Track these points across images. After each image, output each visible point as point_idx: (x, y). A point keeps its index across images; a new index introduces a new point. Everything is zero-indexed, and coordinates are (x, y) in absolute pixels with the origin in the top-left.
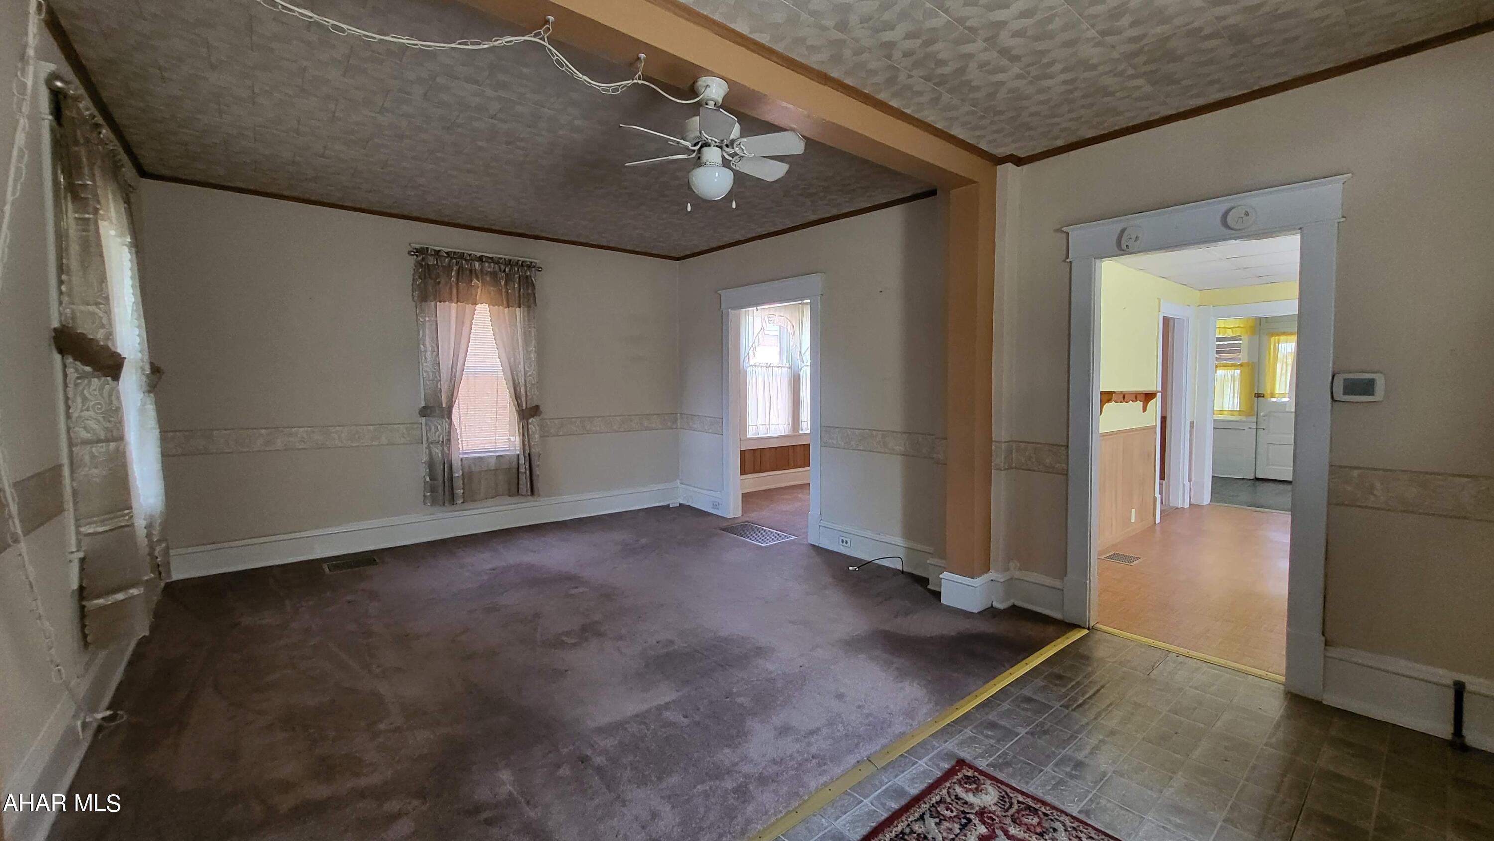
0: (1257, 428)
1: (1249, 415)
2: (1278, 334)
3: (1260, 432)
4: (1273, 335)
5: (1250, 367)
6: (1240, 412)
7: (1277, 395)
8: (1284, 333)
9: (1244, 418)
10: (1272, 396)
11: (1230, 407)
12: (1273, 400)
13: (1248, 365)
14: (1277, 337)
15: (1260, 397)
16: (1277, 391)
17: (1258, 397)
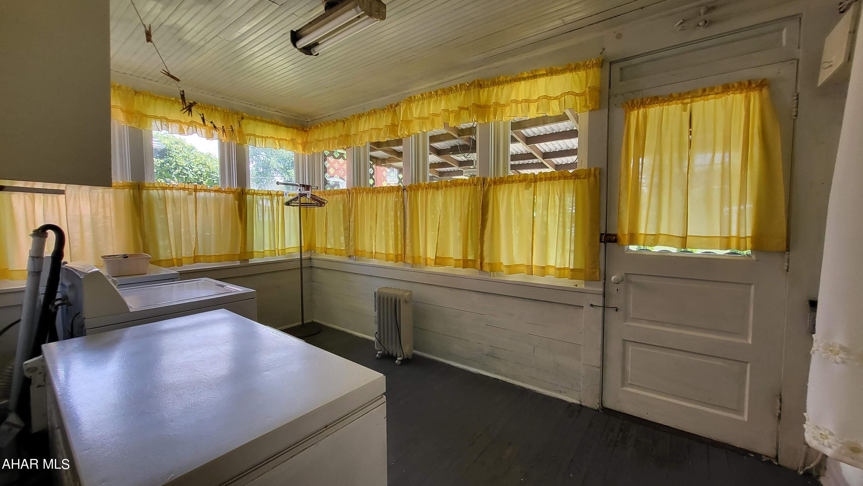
0: (604, 307)
1: (590, 279)
2: (643, 104)
3: (611, 314)
4: (633, 105)
5: (592, 179)
6: (574, 273)
7: (642, 239)
8: (656, 100)
9: (581, 285)
10: (633, 239)
11: (559, 261)
12: (633, 248)
13: (588, 174)
14: (641, 110)
15: (610, 241)
16: (642, 230)
17: (605, 242)
